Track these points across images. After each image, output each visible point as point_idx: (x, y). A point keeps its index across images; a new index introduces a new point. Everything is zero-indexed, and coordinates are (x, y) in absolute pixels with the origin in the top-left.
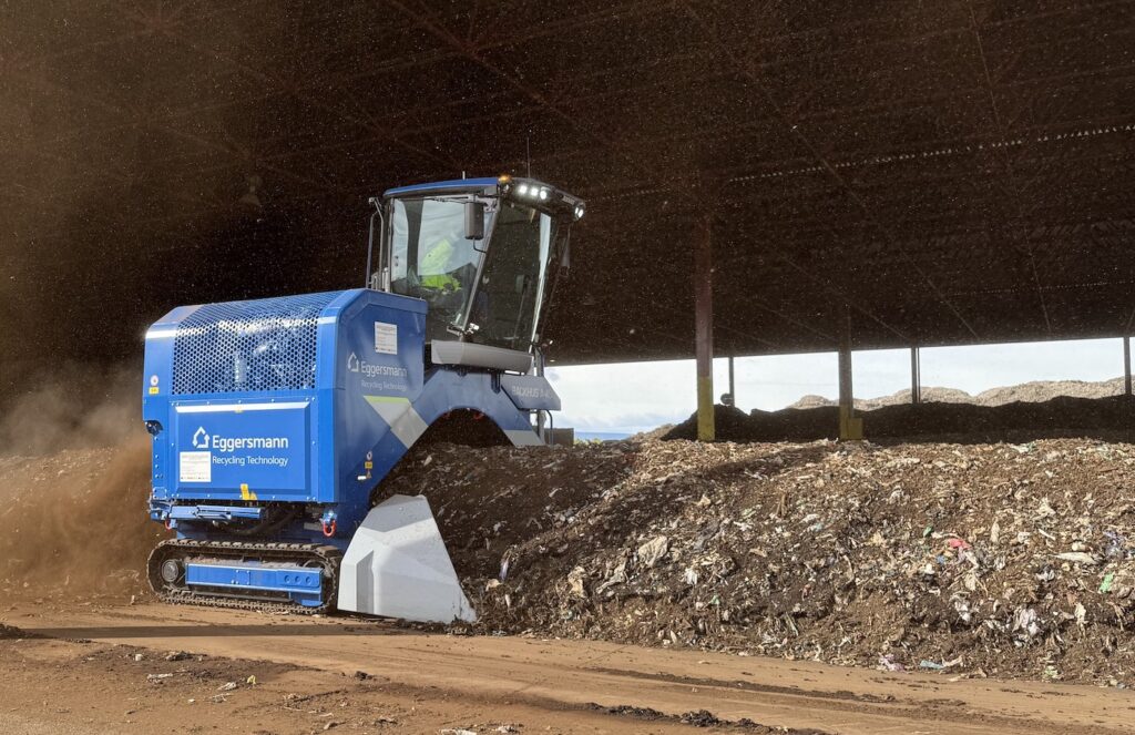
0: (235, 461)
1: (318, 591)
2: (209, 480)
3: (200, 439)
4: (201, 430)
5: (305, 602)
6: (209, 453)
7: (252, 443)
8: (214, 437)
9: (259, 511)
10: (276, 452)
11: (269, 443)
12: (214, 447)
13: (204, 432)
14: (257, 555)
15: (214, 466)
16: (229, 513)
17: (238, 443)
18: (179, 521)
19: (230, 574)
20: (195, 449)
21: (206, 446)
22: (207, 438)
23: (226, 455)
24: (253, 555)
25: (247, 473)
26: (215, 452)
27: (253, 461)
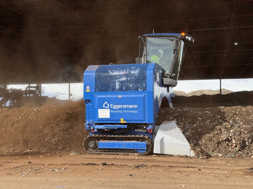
0: (119, 111)
1: (146, 148)
2: (109, 117)
3: (106, 105)
4: (106, 102)
5: (140, 152)
6: (109, 109)
7: (125, 107)
8: (111, 105)
9: (126, 126)
10: (133, 109)
11: (131, 107)
12: (111, 107)
13: (107, 103)
14: (123, 139)
15: (111, 113)
16: (116, 127)
17: (120, 106)
18: (97, 129)
19: (115, 144)
20: (104, 108)
21: (108, 107)
22: (108, 105)
23: (116, 110)
24: (121, 139)
25: (122, 115)
26: (111, 109)
27: (125, 112)
